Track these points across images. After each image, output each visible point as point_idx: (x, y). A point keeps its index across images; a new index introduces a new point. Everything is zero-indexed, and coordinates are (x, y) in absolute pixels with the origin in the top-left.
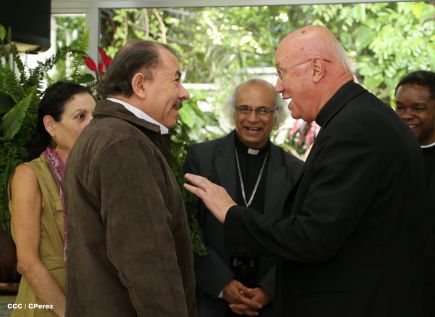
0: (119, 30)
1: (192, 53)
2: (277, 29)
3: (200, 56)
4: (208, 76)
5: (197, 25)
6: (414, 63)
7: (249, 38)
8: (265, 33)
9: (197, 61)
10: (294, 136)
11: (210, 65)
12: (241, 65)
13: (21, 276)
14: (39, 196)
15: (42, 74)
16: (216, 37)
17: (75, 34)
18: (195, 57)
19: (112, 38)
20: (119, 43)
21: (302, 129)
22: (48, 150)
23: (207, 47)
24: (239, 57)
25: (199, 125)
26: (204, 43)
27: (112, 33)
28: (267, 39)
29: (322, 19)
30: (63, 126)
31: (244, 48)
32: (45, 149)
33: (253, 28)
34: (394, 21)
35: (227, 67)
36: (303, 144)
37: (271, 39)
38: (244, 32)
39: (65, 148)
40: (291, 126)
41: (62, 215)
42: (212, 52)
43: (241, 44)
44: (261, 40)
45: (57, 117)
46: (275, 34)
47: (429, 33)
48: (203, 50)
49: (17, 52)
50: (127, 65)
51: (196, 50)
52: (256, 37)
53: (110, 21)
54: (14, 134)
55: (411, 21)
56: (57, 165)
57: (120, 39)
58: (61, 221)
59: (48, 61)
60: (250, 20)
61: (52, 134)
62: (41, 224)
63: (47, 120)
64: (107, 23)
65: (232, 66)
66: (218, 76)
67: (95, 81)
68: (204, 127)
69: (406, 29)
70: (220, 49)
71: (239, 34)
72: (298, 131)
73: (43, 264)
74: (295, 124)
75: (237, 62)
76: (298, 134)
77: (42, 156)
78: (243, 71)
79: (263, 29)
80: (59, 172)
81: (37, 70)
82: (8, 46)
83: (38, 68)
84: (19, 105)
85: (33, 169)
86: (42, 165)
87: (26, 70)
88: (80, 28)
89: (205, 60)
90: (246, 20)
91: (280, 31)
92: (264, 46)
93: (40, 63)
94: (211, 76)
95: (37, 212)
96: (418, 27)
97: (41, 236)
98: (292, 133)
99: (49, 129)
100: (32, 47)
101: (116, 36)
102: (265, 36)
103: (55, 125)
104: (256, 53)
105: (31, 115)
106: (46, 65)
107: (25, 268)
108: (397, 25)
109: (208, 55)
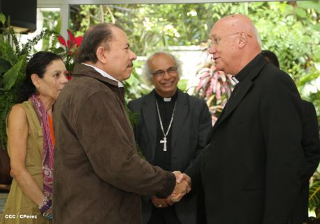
0: (84, 20)
1: (132, 36)
2: (188, 20)
3: (137, 38)
4: (142, 51)
5: (136, 17)
6: (282, 43)
7: (170, 26)
8: (181, 23)
9: (136, 41)
10: (199, 92)
11: (144, 44)
12: (164, 44)
13: (12, 178)
14: (27, 126)
15: (30, 47)
16: (148, 25)
17: (56, 23)
18: (134, 39)
19: (80, 26)
20: (84, 29)
21: (204, 87)
22: (33, 96)
23: (142, 32)
24: (163, 39)
25: (136, 84)
26: (140, 30)
27: (80, 22)
28: (182, 27)
29: (219, 13)
30: (45, 81)
31: (166, 33)
32: (31, 96)
33: (172, 20)
34: (267, 15)
35: (155, 45)
36: (205, 96)
37: (184, 27)
38: (167, 22)
39: (45, 95)
40: (197, 85)
41: (42, 139)
42: (145, 36)
43: (165, 30)
44: (178, 28)
45: (41, 75)
46: (187, 24)
47: (290, 23)
48: (139, 34)
49: (14, 33)
50: (92, 42)
51: (134, 34)
52: (175, 26)
53: (79, 15)
54: (11, 86)
55: (279, 15)
56: (39, 106)
57: (85, 26)
58: (41, 143)
59: (35, 39)
60: (171, 15)
61: (37, 86)
62: (27, 144)
63: (34, 77)
64: (77, 16)
65: (158, 45)
66: (149, 51)
67: (65, 52)
68: (139, 85)
69: (275, 20)
70: (150, 33)
71: (163, 24)
72: (202, 88)
73: (28, 171)
74: (200, 83)
75: (162, 43)
76: (201, 90)
77: (29, 100)
78: (166, 48)
79: (179, 20)
80: (40, 110)
81: (27, 45)
82: (8, 29)
83: (28, 44)
84: (14, 67)
85: (23, 108)
86: (30, 106)
87: (20, 44)
88: (59, 19)
89: (141, 40)
90: (168, 14)
91: (190, 22)
92: (179, 32)
93: (29, 40)
94: (145, 51)
95: (25, 136)
96: (283, 19)
97: (27, 153)
98: (197, 89)
99: (35, 83)
100: (24, 30)
101: (82, 25)
102: (181, 25)
103: (40, 80)
104: (175, 37)
105: (22, 74)
106: (33, 41)
107: (16, 173)
108: (269, 18)
109: (143, 37)
